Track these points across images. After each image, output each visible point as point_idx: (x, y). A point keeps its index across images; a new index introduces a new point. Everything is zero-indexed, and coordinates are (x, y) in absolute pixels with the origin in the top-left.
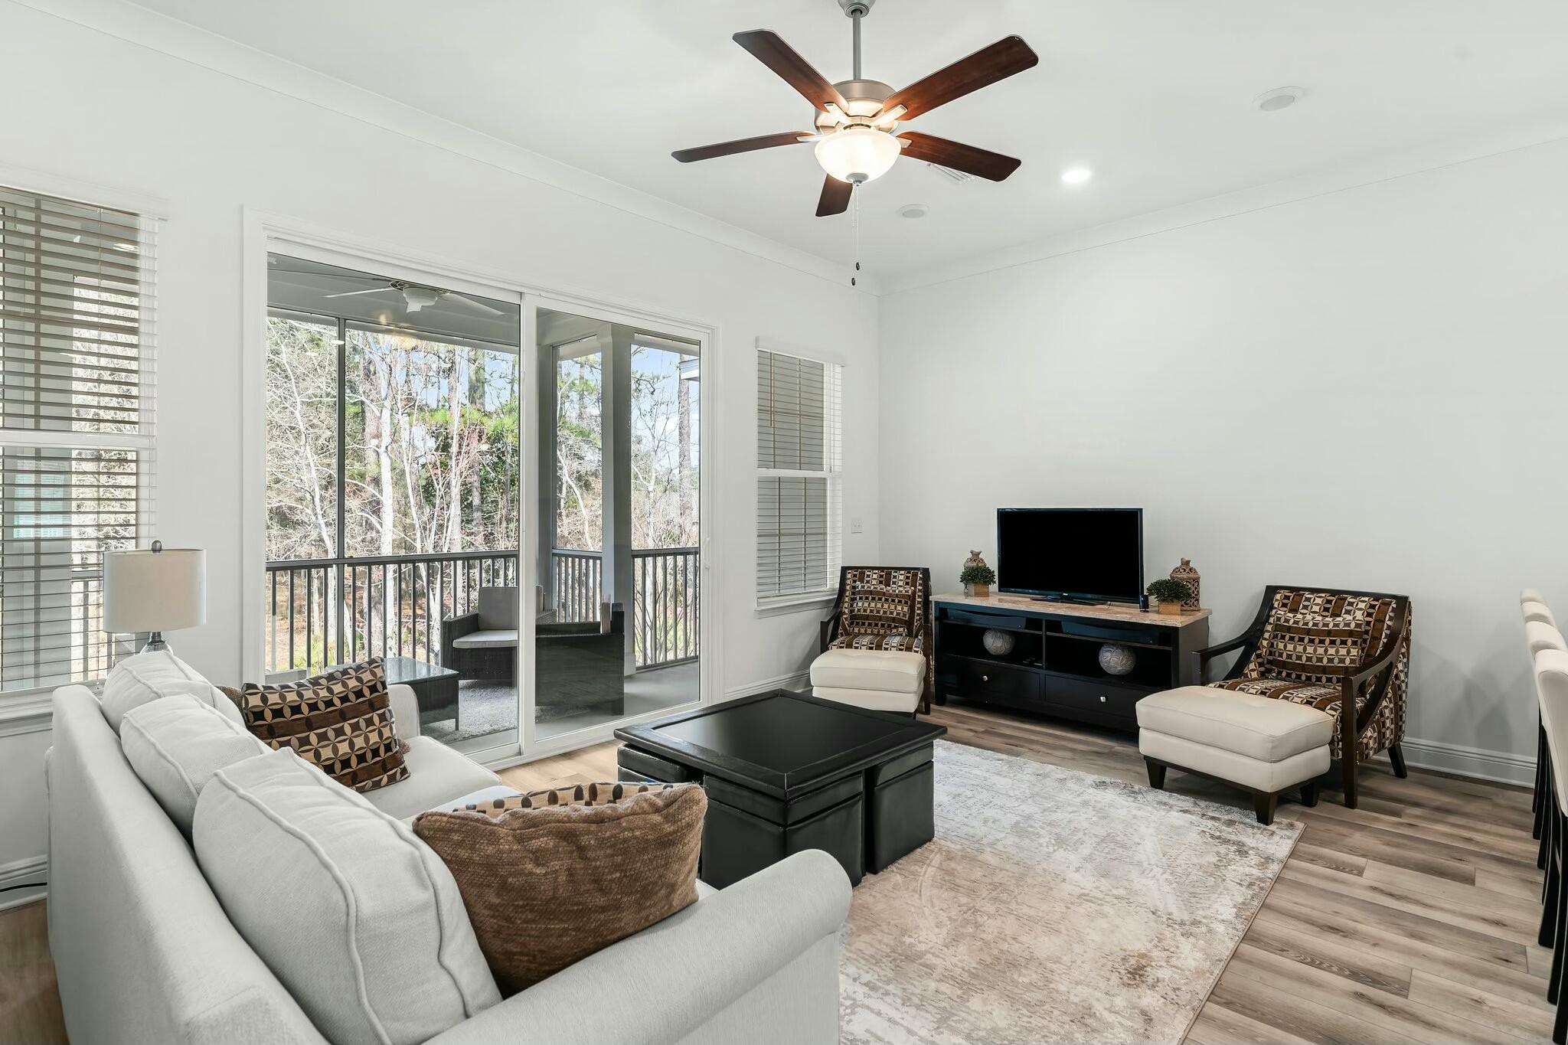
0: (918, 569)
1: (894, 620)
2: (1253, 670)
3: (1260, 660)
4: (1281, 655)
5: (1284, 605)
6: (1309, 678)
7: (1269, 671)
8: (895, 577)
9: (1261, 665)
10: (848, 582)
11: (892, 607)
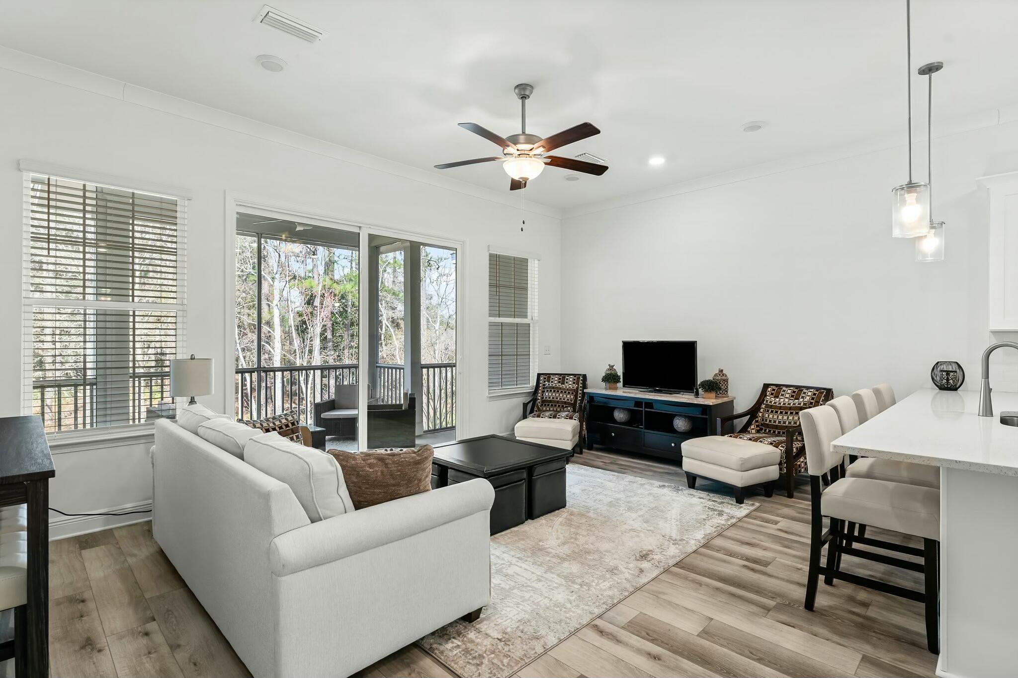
0: (580, 375)
1: (565, 403)
2: (753, 429)
3: (757, 424)
4: (766, 420)
5: (772, 394)
6: (779, 433)
7: (761, 429)
8: (567, 379)
9: (757, 426)
10: (541, 382)
11: (565, 396)
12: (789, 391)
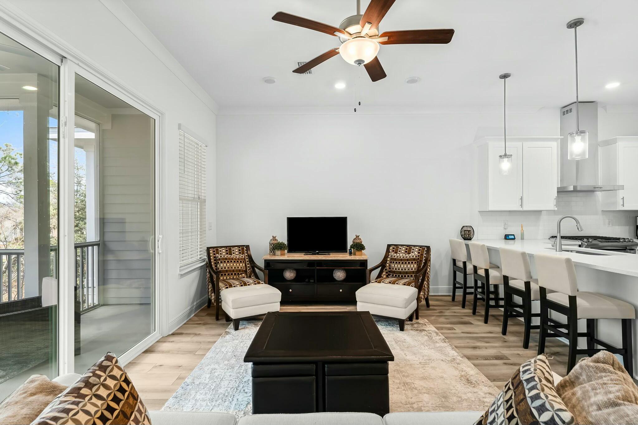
0: (244, 246)
1: (240, 270)
2: (384, 275)
3: (386, 271)
4: (393, 269)
5: (393, 251)
6: (402, 276)
8: (233, 250)
10: (211, 255)
11: (238, 265)
12: (404, 249)
